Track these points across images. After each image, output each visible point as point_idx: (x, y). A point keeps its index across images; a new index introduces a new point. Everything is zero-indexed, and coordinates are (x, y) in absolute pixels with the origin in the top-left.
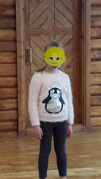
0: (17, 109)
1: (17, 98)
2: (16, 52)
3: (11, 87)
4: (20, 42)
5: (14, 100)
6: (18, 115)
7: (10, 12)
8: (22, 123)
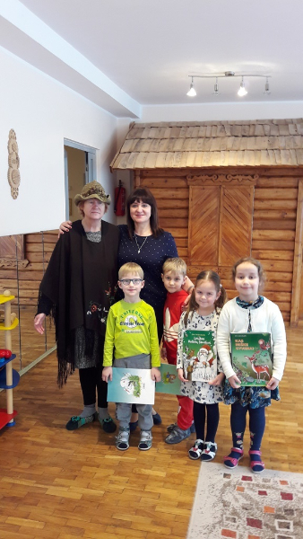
0: (290, 302)
1: (291, 292)
2: (293, 251)
3: (287, 282)
4: (298, 242)
5: (288, 294)
6: (291, 308)
7: (291, 215)
8: (294, 315)
